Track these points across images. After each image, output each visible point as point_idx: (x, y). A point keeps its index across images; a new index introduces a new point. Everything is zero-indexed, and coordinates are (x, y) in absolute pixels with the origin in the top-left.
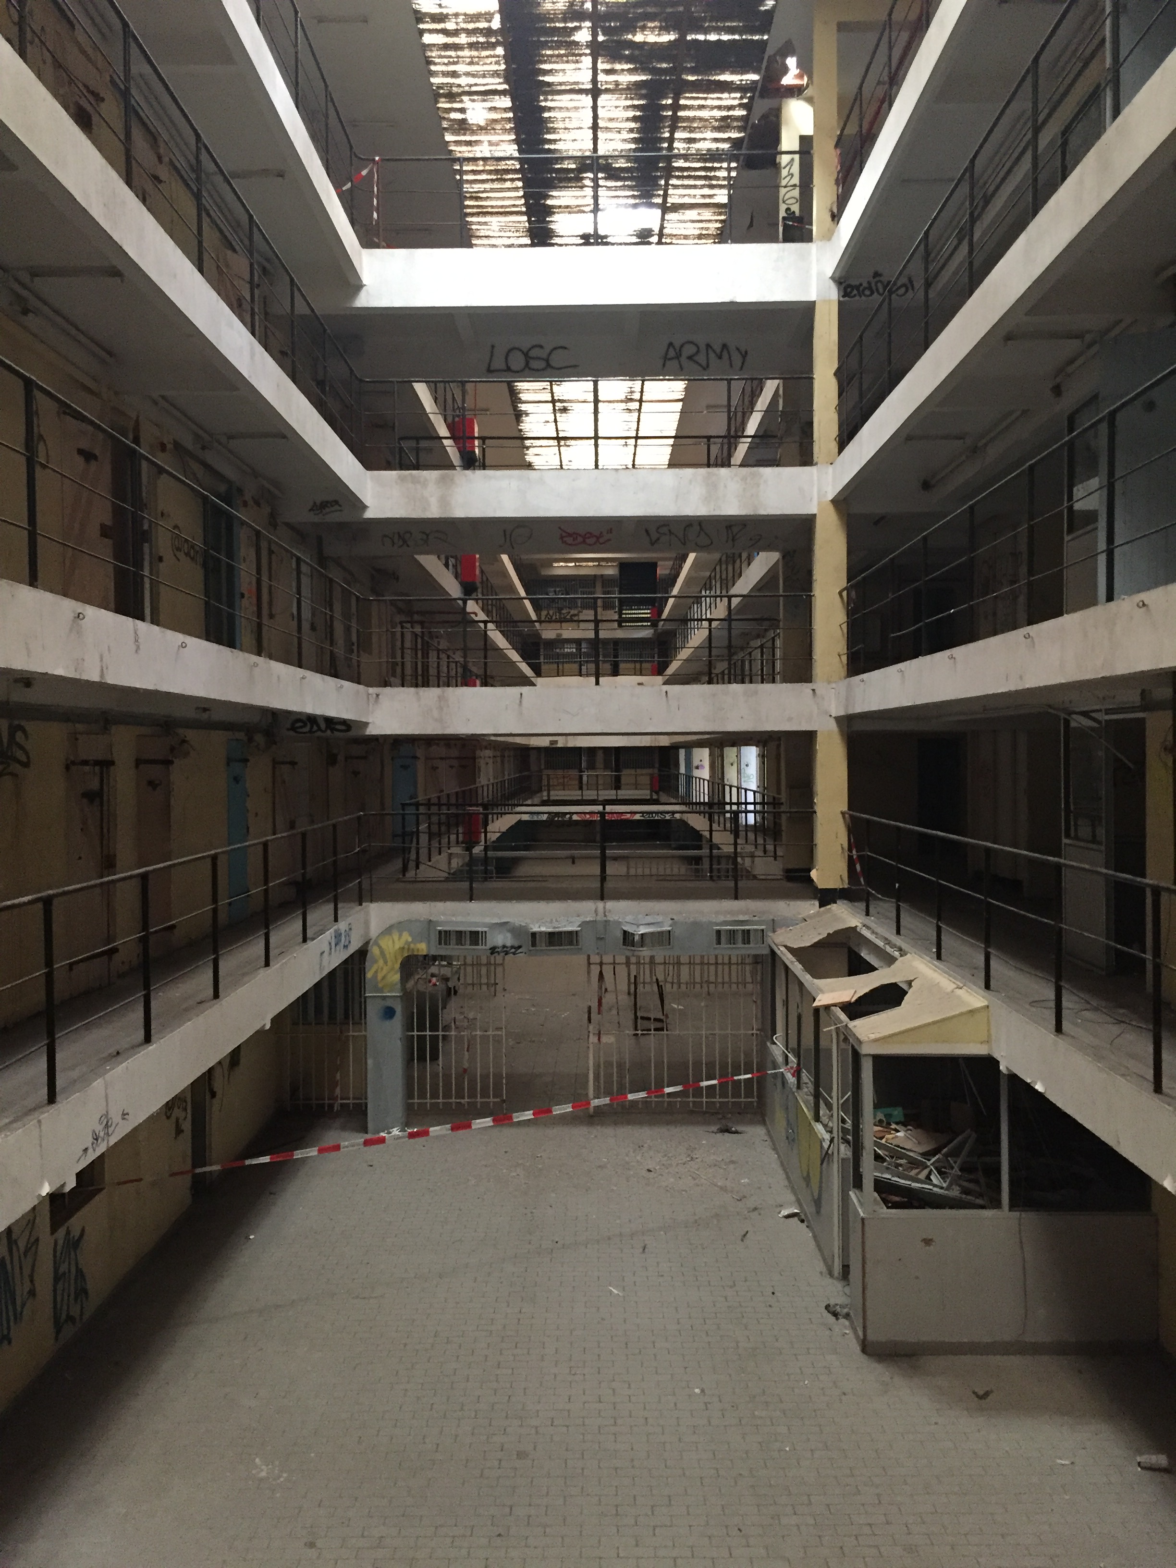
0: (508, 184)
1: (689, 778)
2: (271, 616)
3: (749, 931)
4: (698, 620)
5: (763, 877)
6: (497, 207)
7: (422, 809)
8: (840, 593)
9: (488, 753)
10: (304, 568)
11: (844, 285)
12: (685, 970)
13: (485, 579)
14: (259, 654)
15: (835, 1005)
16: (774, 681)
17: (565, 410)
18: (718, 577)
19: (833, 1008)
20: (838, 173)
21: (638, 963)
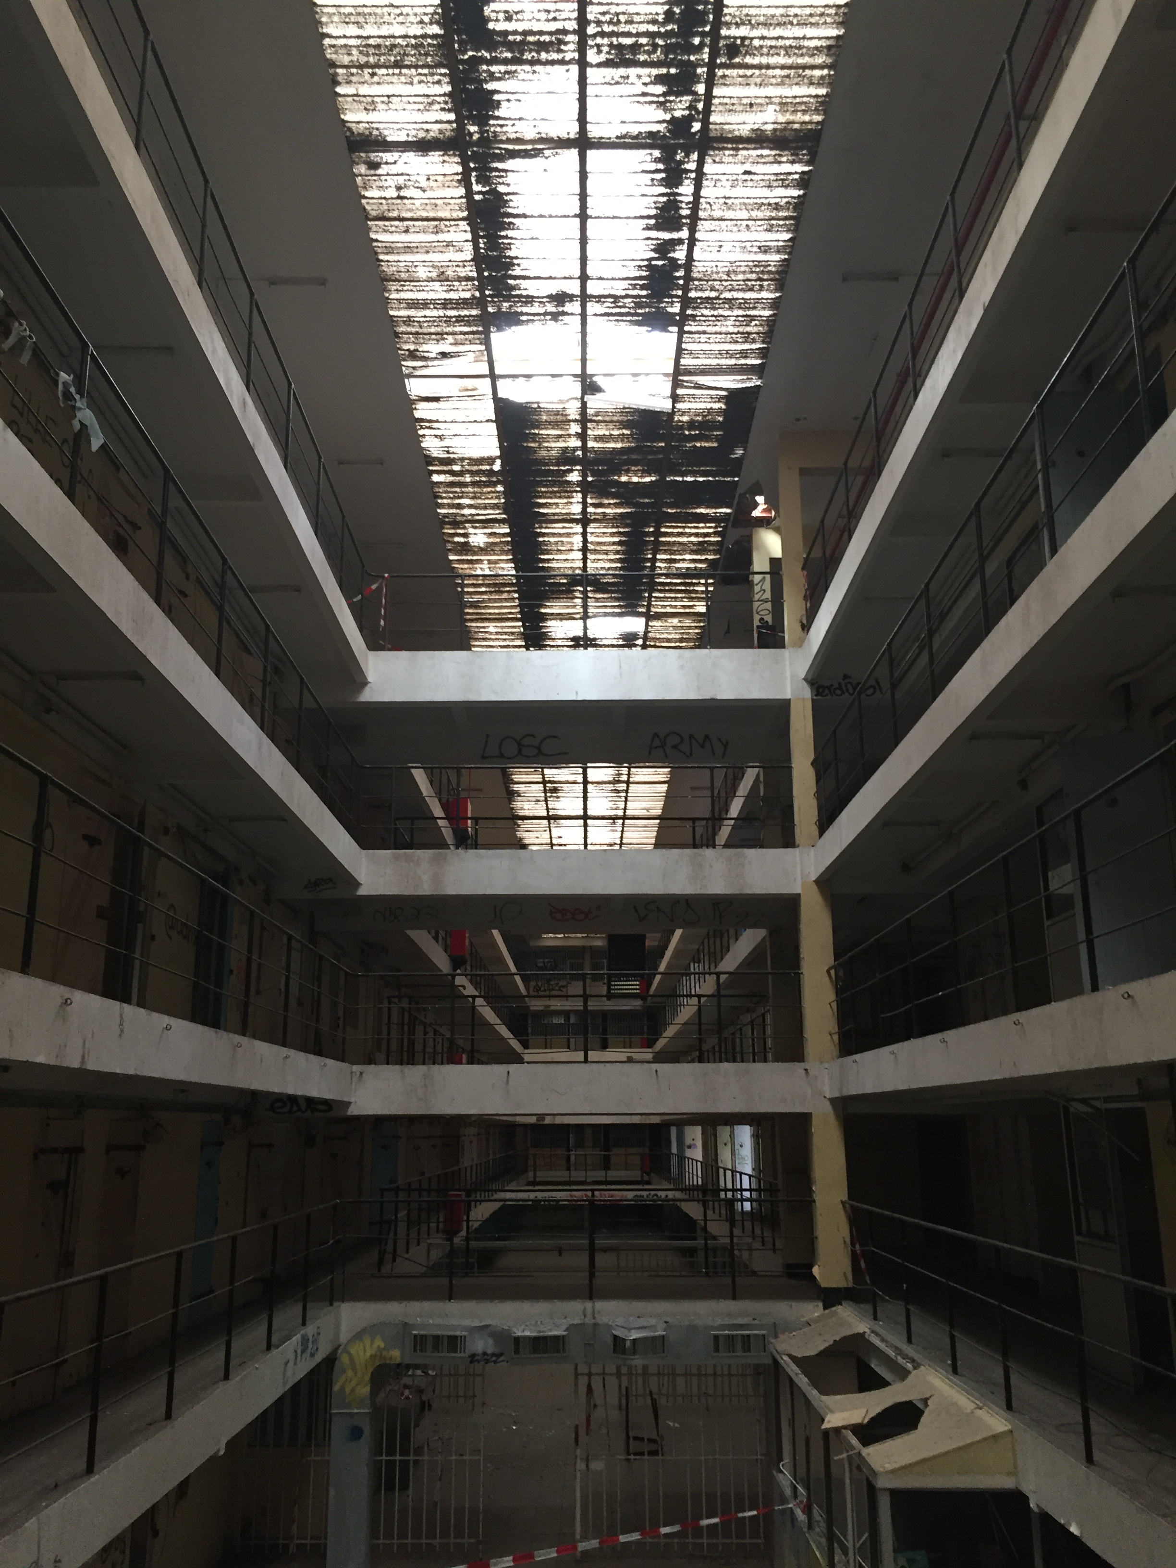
0: (505, 596)
1: (682, 1158)
2: (258, 992)
3: (749, 1336)
4: (687, 996)
5: (763, 1274)
6: (494, 614)
7: (402, 1196)
8: (828, 972)
9: (473, 1131)
10: (294, 944)
11: (816, 686)
12: (680, 1381)
13: (474, 950)
14: (244, 1034)
15: (845, 1427)
16: (765, 1060)
17: (555, 790)
18: (706, 951)
19: (843, 1431)
20: (806, 590)
21: (630, 1374)
